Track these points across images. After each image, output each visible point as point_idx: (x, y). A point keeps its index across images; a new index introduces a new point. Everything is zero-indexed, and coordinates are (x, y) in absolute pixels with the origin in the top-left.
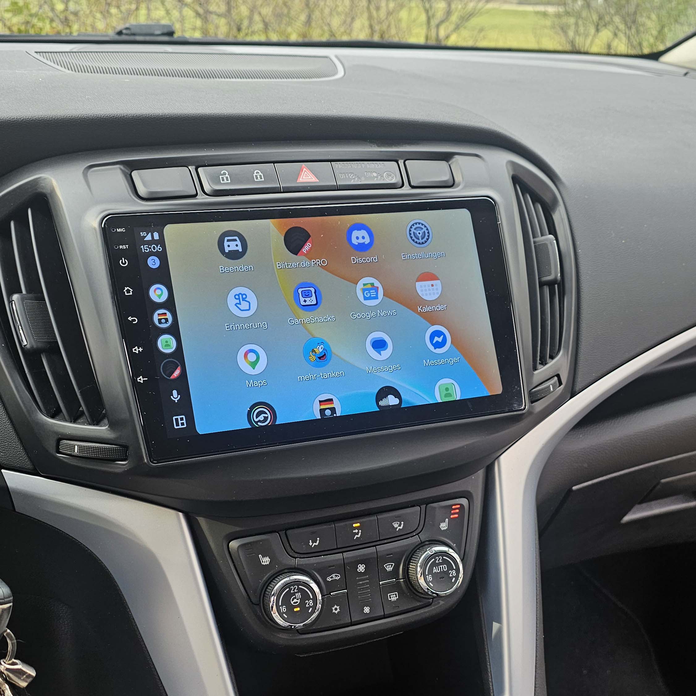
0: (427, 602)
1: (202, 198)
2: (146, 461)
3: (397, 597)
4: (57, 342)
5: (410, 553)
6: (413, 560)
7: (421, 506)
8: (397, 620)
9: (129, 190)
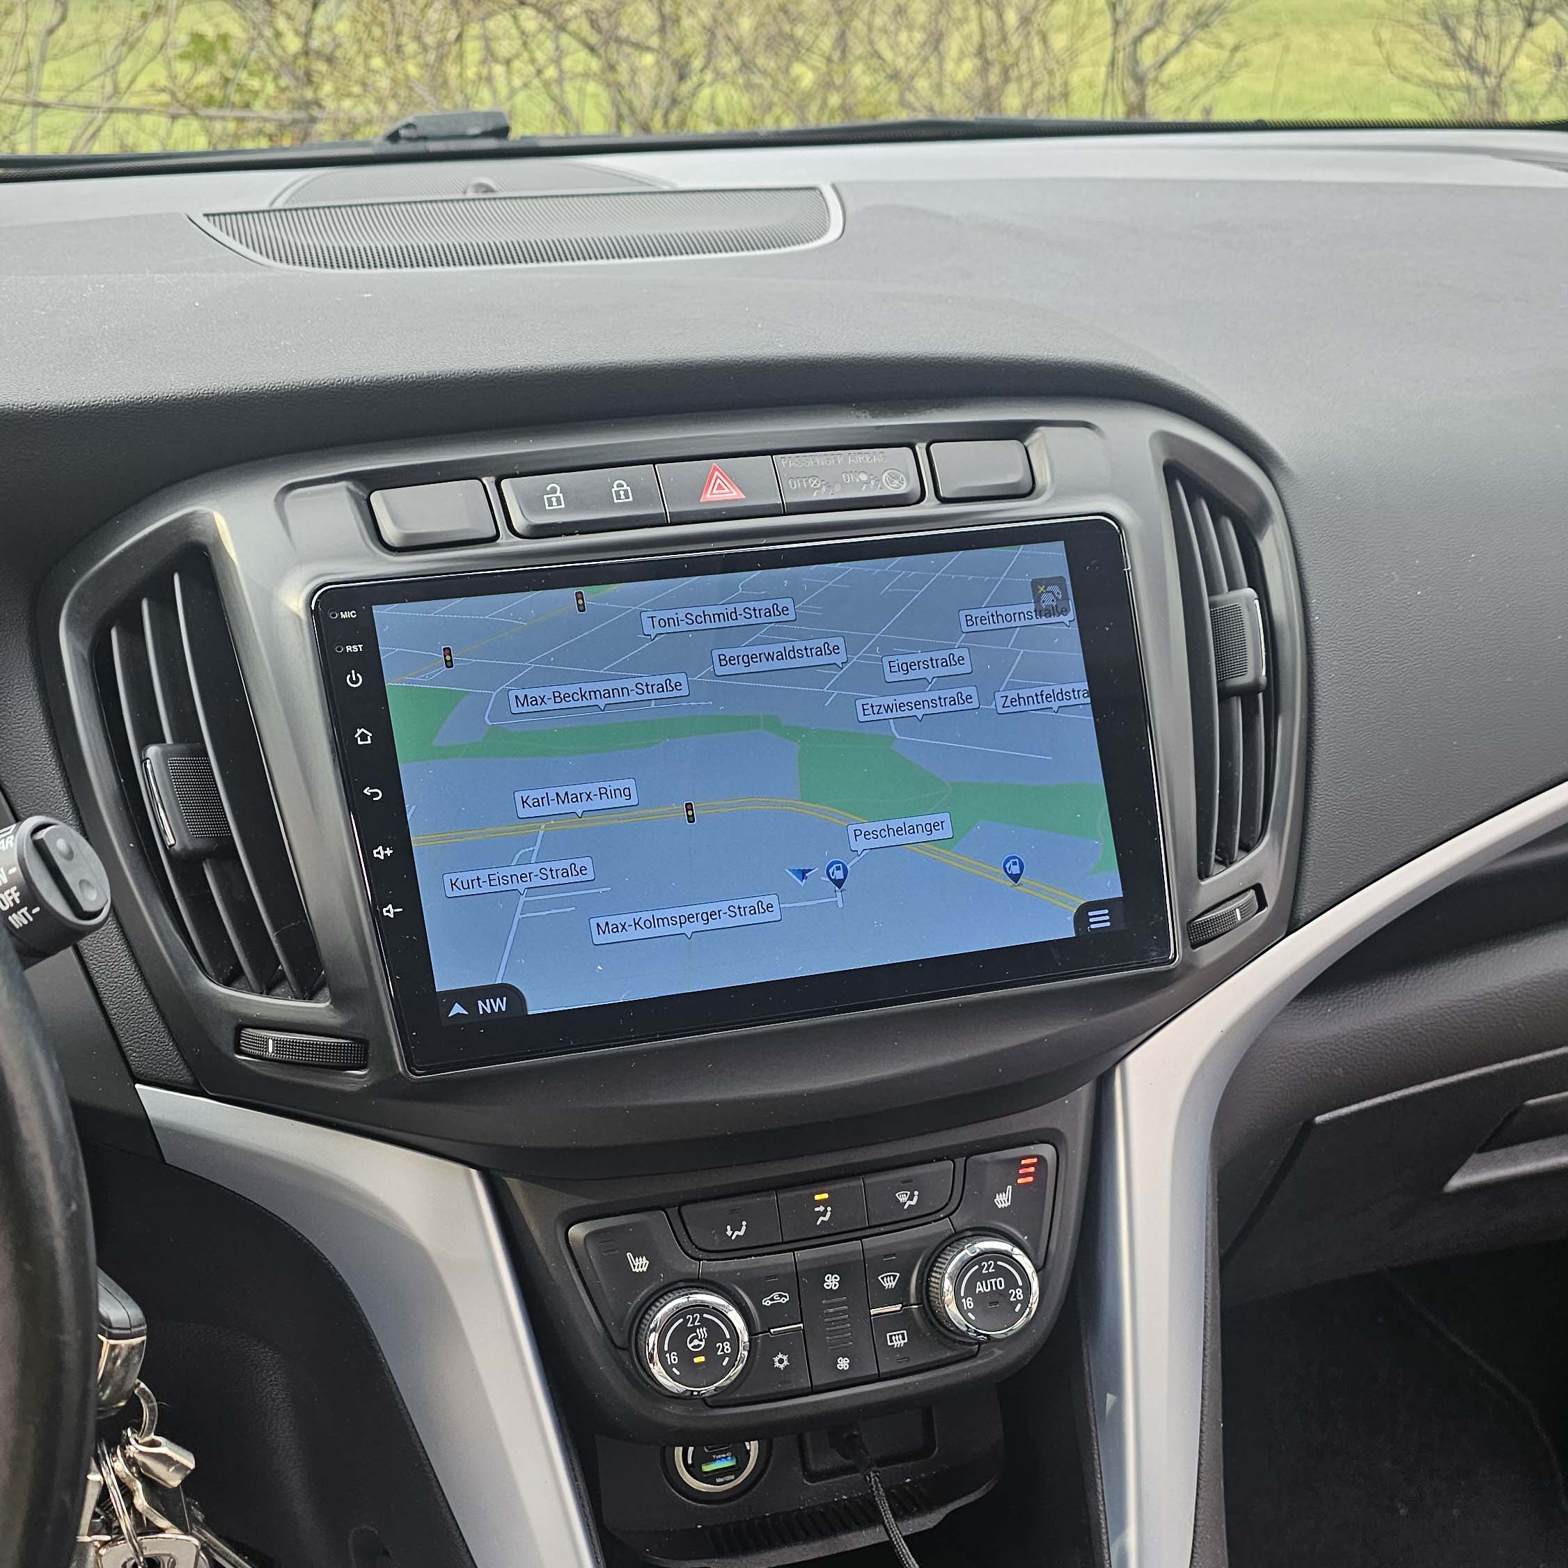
0: (964, 1351)
1: (508, 544)
3: (906, 1341)
4: (231, 836)
5: (933, 1253)
6: (938, 1267)
7: (956, 1160)
8: (905, 1384)
9: (365, 533)
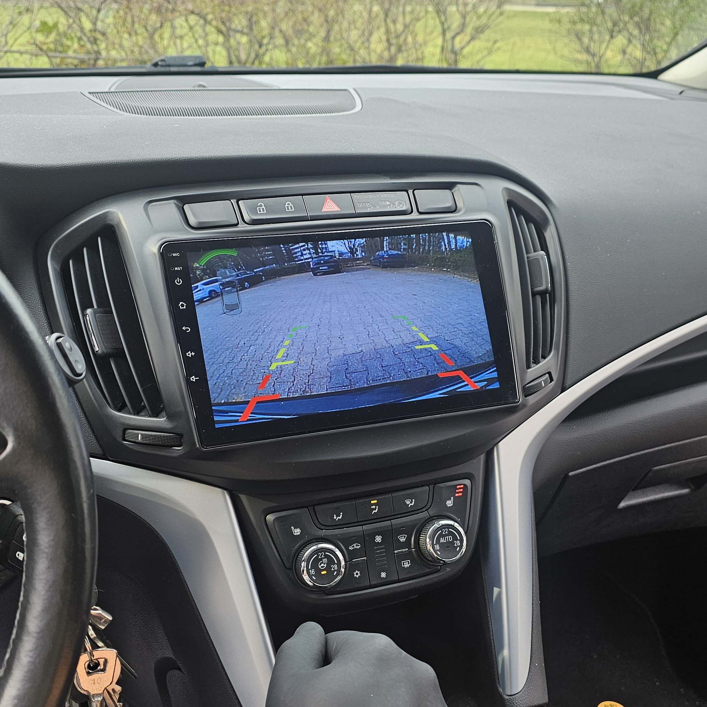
0: (436, 568)
1: (242, 227)
2: (198, 446)
3: (410, 564)
4: (123, 348)
5: (421, 526)
6: (423, 532)
7: (430, 486)
8: (409, 584)
9: (182, 221)
